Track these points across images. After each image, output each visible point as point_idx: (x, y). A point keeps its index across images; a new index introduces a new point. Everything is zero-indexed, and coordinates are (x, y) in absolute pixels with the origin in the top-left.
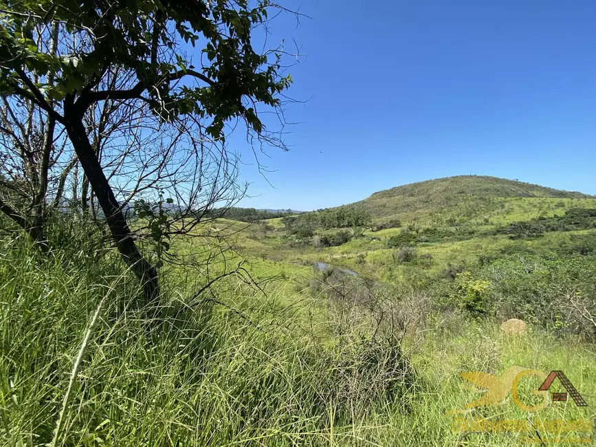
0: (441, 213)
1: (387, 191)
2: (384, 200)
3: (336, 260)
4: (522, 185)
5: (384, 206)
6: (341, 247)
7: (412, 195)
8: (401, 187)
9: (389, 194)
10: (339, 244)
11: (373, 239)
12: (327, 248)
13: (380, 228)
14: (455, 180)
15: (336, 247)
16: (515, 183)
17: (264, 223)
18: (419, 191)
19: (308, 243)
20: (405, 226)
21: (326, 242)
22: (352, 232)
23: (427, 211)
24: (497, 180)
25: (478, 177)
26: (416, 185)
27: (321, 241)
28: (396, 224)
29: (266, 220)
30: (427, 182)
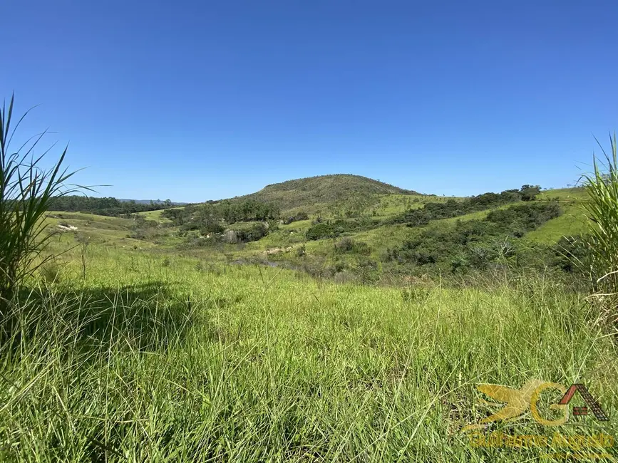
0: (336, 206)
1: (280, 184)
2: (280, 194)
3: (274, 255)
4: (382, 185)
5: (282, 199)
6: (260, 241)
7: (304, 190)
8: (293, 181)
9: (284, 187)
10: (257, 239)
11: (291, 231)
12: (247, 244)
13: (291, 221)
14: (338, 177)
15: (256, 242)
16: (378, 183)
17: (138, 217)
18: (310, 187)
19: (219, 240)
20: (312, 218)
21: (243, 238)
22: (267, 225)
23: (324, 204)
24: (366, 179)
25: (354, 176)
26: (306, 180)
27: (238, 236)
28: (304, 217)
29: (141, 214)
30: (315, 178)
